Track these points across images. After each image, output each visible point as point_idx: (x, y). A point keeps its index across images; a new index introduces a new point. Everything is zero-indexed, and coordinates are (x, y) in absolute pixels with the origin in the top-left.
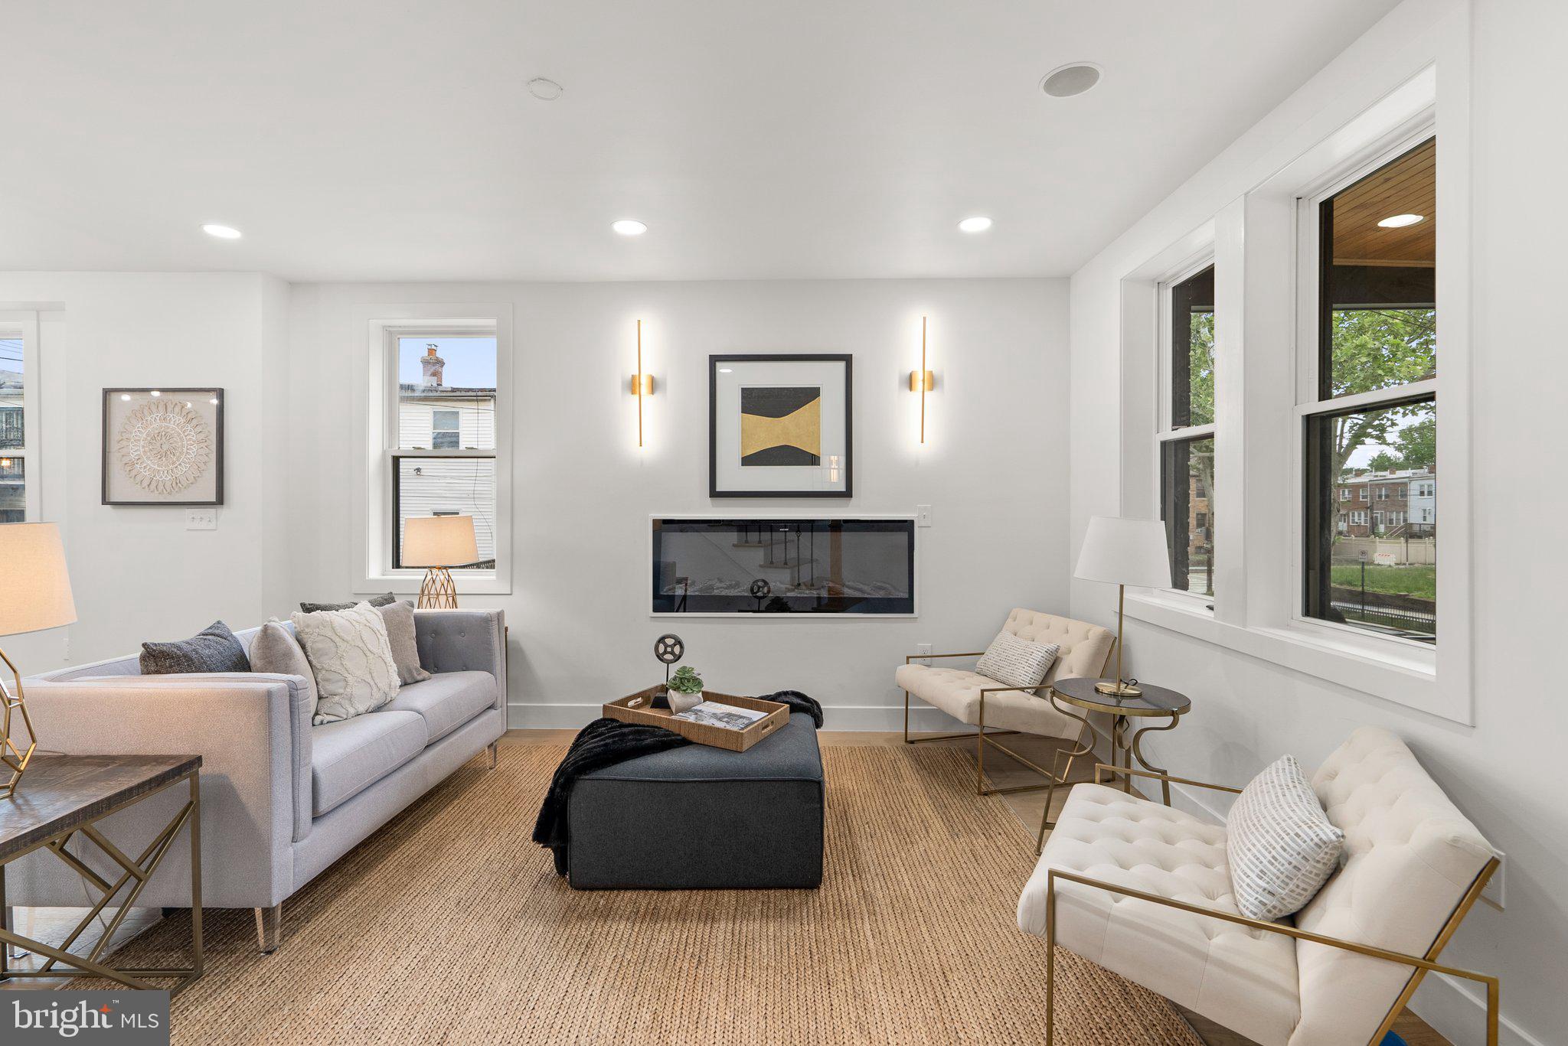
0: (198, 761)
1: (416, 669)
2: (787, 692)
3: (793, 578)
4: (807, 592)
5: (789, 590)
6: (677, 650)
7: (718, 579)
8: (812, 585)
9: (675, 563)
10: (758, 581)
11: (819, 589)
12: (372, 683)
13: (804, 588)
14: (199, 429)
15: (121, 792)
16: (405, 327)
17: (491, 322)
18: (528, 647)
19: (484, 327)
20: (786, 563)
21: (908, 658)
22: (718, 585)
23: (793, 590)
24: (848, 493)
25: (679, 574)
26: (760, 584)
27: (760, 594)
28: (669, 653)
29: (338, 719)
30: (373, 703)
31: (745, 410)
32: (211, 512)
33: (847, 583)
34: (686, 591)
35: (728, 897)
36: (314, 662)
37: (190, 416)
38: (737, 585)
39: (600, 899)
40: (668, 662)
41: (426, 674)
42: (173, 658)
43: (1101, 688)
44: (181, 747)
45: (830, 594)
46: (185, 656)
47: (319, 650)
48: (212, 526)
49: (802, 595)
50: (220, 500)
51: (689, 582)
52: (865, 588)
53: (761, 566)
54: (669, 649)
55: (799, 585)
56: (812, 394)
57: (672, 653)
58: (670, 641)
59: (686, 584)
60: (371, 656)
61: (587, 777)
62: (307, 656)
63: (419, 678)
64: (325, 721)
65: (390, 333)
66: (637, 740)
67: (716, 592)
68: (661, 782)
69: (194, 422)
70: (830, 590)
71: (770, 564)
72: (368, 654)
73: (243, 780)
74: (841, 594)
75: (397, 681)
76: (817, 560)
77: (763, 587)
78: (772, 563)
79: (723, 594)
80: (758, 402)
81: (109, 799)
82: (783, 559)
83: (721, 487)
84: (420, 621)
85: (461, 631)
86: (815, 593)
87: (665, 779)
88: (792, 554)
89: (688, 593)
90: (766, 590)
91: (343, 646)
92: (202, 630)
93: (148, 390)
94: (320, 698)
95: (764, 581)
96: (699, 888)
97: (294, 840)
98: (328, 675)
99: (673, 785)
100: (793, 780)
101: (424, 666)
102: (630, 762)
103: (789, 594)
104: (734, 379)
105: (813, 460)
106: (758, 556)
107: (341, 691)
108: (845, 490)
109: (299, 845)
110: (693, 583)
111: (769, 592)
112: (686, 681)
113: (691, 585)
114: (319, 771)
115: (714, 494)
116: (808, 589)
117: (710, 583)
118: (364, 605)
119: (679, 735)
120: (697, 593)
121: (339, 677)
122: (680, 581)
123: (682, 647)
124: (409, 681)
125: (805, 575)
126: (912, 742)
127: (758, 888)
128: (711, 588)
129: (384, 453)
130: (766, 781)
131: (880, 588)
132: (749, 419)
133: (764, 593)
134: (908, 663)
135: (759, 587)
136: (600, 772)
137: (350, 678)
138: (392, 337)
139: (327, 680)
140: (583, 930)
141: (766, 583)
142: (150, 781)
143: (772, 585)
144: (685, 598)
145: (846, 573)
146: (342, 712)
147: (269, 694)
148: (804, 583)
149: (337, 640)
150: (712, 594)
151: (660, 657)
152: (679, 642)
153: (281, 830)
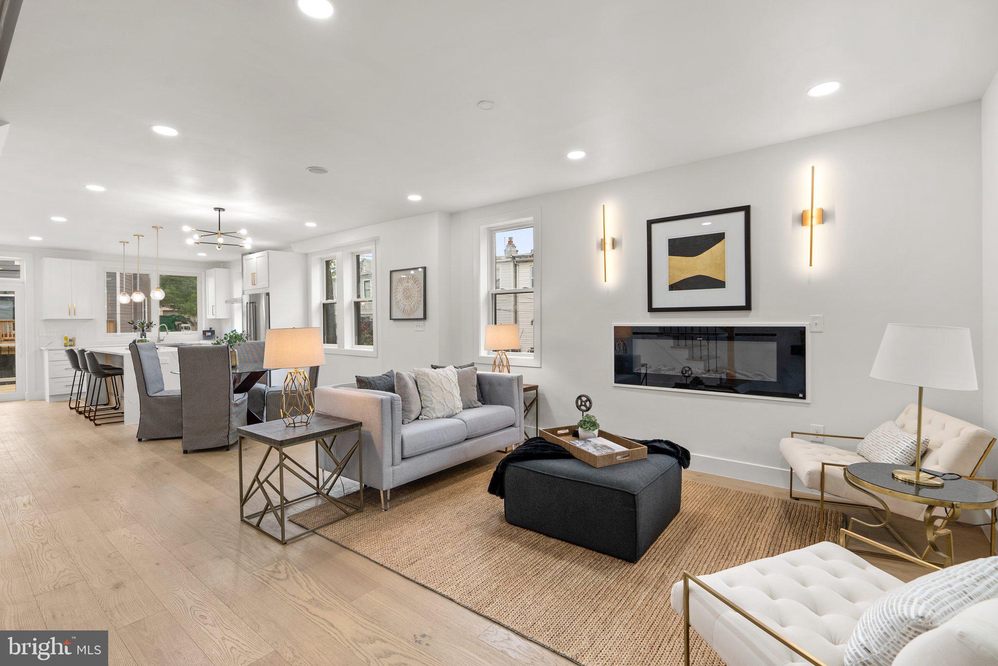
0: (361, 424)
1: (474, 401)
2: (662, 441)
3: (705, 366)
4: (714, 375)
5: (703, 373)
6: (588, 404)
7: (664, 365)
8: (717, 371)
9: (640, 356)
10: (685, 367)
11: (721, 374)
12: (445, 404)
13: (712, 372)
14: (418, 286)
15: (330, 430)
16: (498, 226)
17: (531, 219)
18: (548, 396)
19: (527, 222)
20: (701, 358)
21: (792, 433)
22: (663, 368)
23: (705, 374)
24: (748, 307)
25: (642, 362)
26: (687, 369)
27: (686, 375)
28: (583, 405)
29: (429, 418)
30: (446, 414)
31: (671, 253)
32: (421, 323)
33: (738, 371)
34: (647, 371)
35: (579, 550)
36: (420, 391)
37: (415, 280)
38: (674, 369)
39: (515, 530)
40: (583, 411)
41: (480, 404)
42: (364, 383)
43: (896, 475)
44: (357, 418)
45: (727, 377)
46: (369, 382)
47: (422, 386)
48: (423, 330)
49: (711, 377)
50: (425, 318)
51: (648, 366)
52: (749, 374)
53: (687, 359)
54: (583, 403)
55: (709, 370)
56: (719, 237)
57: (585, 406)
58: (584, 399)
59: (647, 367)
60: (445, 391)
61: (512, 464)
62: (418, 388)
63: (475, 405)
64: (423, 418)
65: (492, 231)
66: (543, 450)
67: (662, 372)
68: (545, 474)
69: (417, 283)
70: (727, 374)
71: (692, 358)
72: (444, 390)
73: (375, 435)
74: (735, 377)
75: (460, 405)
76: (719, 357)
77: (688, 371)
78: (693, 357)
79: (666, 373)
80: (679, 247)
81: (326, 431)
82: (699, 355)
83: (655, 305)
84: (479, 378)
85: (500, 384)
86: (718, 376)
87: (548, 474)
88: (705, 353)
89: (648, 372)
90: (690, 372)
91: (432, 385)
92: (385, 373)
93: (418, 268)
94: (422, 408)
95: (688, 367)
96: (566, 541)
97: (393, 465)
98: (425, 398)
99: (553, 479)
100: (618, 490)
101: (479, 400)
102: (534, 461)
103: (703, 376)
104: (663, 234)
105: (720, 284)
106: (685, 353)
107: (430, 406)
108: (745, 305)
109: (395, 468)
110: (650, 367)
111: (692, 373)
112: (588, 423)
113: (649, 367)
114: (404, 438)
115: (651, 309)
116: (714, 373)
117: (660, 367)
118: (452, 367)
119: (568, 452)
120: (652, 372)
121: (430, 399)
122: (643, 365)
123: (590, 403)
124: (471, 406)
125: (713, 364)
126: (797, 499)
127: (598, 551)
128: (660, 370)
129: (488, 292)
130: (601, 487)
131: (759, 375)
132: (673, 259)
133: (689, 374)
134: (792, 437)
135: (686, 371)
136: (518, 463)
137: (434, 400)
138: (492, 232)
139: (425, 400)
140: (497, 541)
141: (690, 369)
142: (341, 428)
143: (693, 370)
144: (646, 374)
145: (738, 366)
146: (430, 415)
147: (382, 400)
148: (712, 370)
149: (430, 382)
150: (661, 373)
151: (579, 407)
152: (589, 400)
153: (387, 460)
